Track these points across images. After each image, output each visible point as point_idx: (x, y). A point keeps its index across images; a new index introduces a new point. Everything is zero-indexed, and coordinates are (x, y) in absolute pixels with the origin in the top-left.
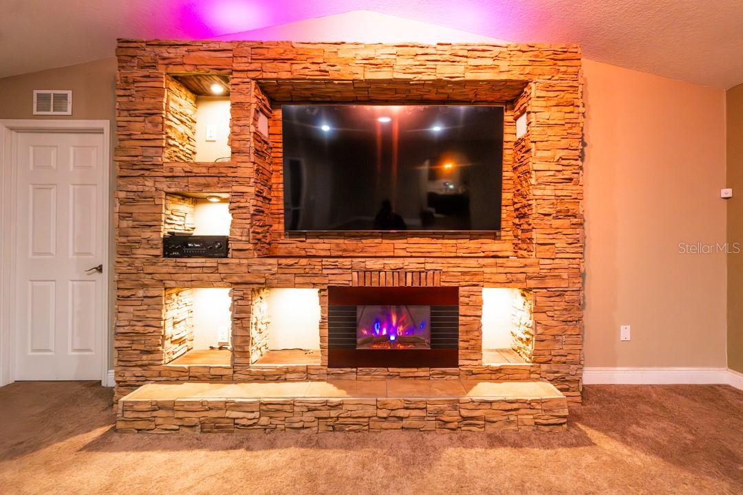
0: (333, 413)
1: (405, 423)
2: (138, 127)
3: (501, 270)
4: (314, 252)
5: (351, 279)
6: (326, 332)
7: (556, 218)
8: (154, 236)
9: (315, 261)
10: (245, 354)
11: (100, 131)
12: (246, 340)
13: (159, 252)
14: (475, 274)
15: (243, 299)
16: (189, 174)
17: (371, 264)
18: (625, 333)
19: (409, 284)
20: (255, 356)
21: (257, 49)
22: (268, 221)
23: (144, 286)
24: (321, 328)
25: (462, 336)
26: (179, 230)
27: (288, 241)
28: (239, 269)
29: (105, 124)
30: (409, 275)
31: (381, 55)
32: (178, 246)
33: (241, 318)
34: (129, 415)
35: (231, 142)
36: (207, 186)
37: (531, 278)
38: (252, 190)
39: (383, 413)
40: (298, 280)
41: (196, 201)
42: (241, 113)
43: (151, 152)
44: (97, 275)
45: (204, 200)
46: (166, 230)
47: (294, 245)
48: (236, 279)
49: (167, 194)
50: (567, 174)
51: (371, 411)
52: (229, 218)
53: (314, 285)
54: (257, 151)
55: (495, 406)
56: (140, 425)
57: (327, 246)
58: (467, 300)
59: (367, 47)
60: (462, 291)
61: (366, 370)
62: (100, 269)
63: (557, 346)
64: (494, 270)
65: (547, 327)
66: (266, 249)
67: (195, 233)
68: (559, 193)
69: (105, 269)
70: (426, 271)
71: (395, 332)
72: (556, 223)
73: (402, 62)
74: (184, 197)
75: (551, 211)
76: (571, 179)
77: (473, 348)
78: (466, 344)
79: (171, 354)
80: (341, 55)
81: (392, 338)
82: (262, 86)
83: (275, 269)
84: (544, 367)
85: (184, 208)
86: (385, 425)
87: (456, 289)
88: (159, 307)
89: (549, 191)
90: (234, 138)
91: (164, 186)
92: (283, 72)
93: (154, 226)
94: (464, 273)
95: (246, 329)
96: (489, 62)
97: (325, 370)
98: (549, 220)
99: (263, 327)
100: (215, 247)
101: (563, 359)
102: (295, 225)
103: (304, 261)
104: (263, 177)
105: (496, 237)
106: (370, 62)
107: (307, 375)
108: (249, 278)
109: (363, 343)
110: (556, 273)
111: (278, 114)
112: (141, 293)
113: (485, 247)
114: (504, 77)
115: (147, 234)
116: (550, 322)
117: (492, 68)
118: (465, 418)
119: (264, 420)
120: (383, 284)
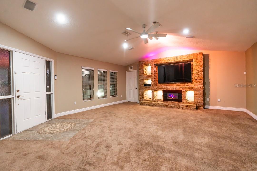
0: (163, 105)
1: (172, 107)
2: (141, 71)
3: (189, 88)
4: (162, 86)
5: (167, 89)
6: (163, 96)
7: (198, 80)
8: (143, 84)
9: (162, 87)
10: (153, 98)
11: (136, 71)
12: (153, 96)
13: (144, 86)
14: (184, 89)
15: (153, 91)
16: (147, 76)
17: (169, 87)
18: (219, 100)
19: (174, 90)
20: (155, 99)
21: (154, 60)
22: (156, 82)
23: (142, 90)
24: (163, 95)
25: (182, 97)
26: (146, 83)
27: (159, 84)
28: (152, 88)
29: (137, 70)
30: (174, 89)
31: (170, 59)
32: (146, 85)
33: (153, 94)
34: (142, 103)
35: (151, 72)
36: (149, 78)
37: (194, 89)
38: (154, 78)
39: (169, 105)
40: (160, 89)
41: (147, 79)
42: (152, 69)
43: (142, 74)
44: (136, 89)
45: (148, 79)
46: (144, 83)
47: (160, 85)
48: (152, 89)
49: (145, 79)
50: (200, 73)
51: (168, 105)
52: (151, 82)
53: (162, 90)
54: (154, 73)
55: (185, 106)
56: (143, 104)
57: (164, 85)
58: (183, 92)
59: (168, 58)
60: (182, 91)
61: (169, 101)
62: (136, 88)
63: (199, 100)
64: (187, 88)
65: (196, 97)
66: (156, 85)
67: (147, 83)
68: (198, 76)
69: (137, 88)
70: (177, 88)
71: (173, 96)
72: (198, 81)
73: (173, 59)
74: (146, 79)
75: (197, 79)
76: (201, 74)
77: (184, 99)
78: (183, 99)
79: (145, 98)
80: (164, 60)
81: (172, 97)
82: (155, 65)
83: (157, 88)
84: (196, 103)
85: (146, 80)
86: (169, 107)
87: (181, 91)
88: (144, 92)
89: (197, 76)
90: (152, 72)
91: (144, 78)
92: (157, 63)
93: (143, 83)
94: (183, 88)
95: (153, 95)
96: (186, 57)
97: (163, 101)
98: (197, 80)
99: (156, 96)
100: (150, 85)
101: (200, 102)
102: (160, 82)
103: (160, 87)
104: (155, 76)
105: (191, 83)
106: (168, 60)
107: (161, 101)
108: (154, 89)
109: (168, 98)
110: (198, 88)
111: (157, 67)
112: (142, 91)
113: (189, 85)
114: (189, 59)
115: (142, 84)
116: (197, 96)
117: (186, 58)
118: (180, 107)
119: (155, 105)
120: (171, 90)
